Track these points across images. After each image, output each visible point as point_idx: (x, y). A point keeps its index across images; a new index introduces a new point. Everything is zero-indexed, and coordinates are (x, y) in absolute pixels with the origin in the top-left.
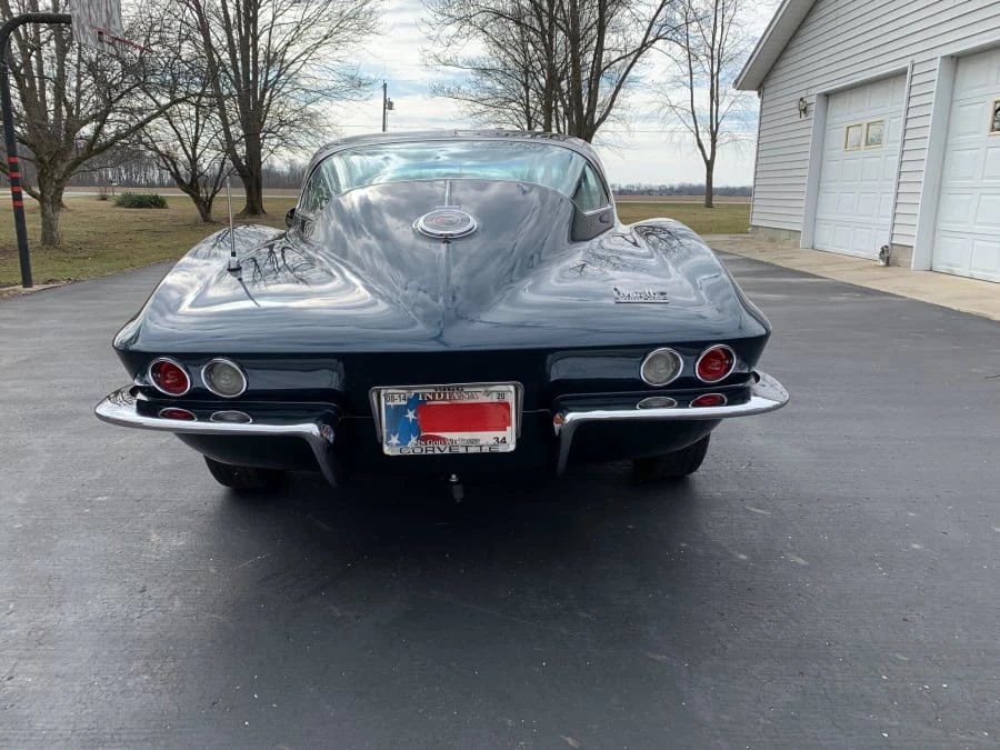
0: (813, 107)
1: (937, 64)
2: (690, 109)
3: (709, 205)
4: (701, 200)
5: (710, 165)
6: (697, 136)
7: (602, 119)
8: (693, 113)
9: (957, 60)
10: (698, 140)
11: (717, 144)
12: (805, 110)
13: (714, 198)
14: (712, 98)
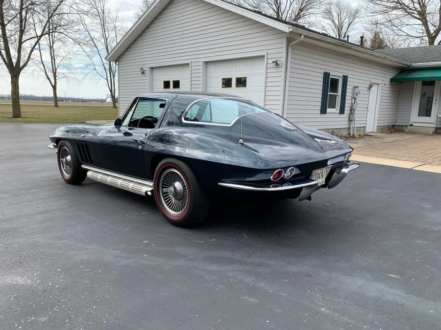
0: (147, 72)
1: (201, 64)
2: (41, 61)
3: (56, 106)
4: (53, 103)
5: (54, 87)
6: (46, 74)
7: (25, 65)
8: (42, 63)
9: (207, 63)
10: (47, 76)
11: (57, 78)
12: (143, 73)
13: (59, 102)
14: (52, 58)
